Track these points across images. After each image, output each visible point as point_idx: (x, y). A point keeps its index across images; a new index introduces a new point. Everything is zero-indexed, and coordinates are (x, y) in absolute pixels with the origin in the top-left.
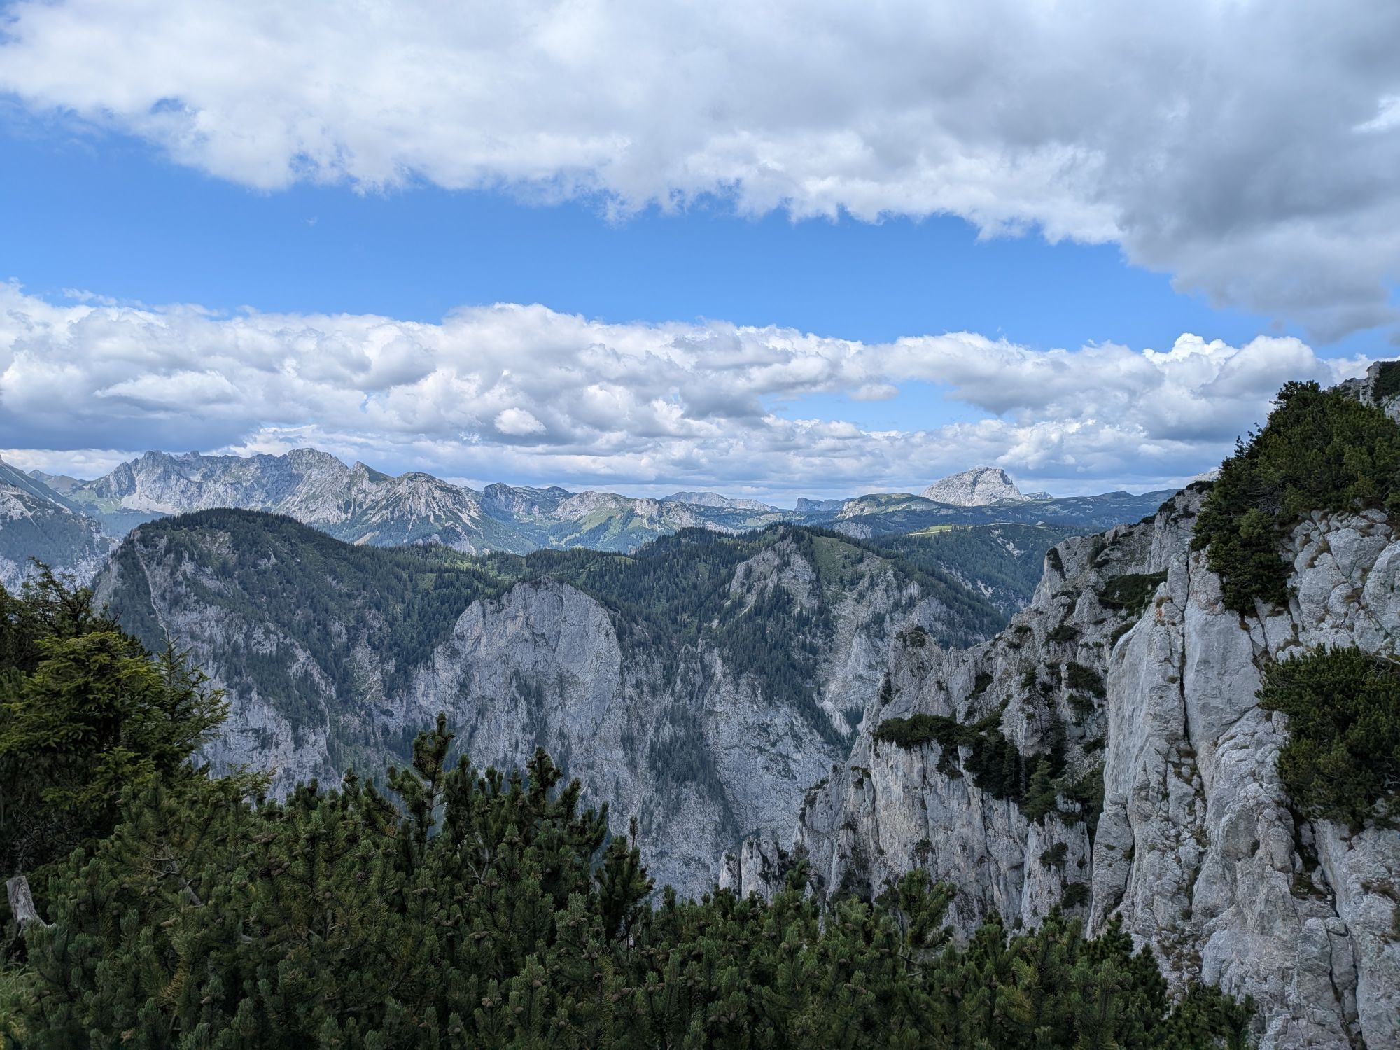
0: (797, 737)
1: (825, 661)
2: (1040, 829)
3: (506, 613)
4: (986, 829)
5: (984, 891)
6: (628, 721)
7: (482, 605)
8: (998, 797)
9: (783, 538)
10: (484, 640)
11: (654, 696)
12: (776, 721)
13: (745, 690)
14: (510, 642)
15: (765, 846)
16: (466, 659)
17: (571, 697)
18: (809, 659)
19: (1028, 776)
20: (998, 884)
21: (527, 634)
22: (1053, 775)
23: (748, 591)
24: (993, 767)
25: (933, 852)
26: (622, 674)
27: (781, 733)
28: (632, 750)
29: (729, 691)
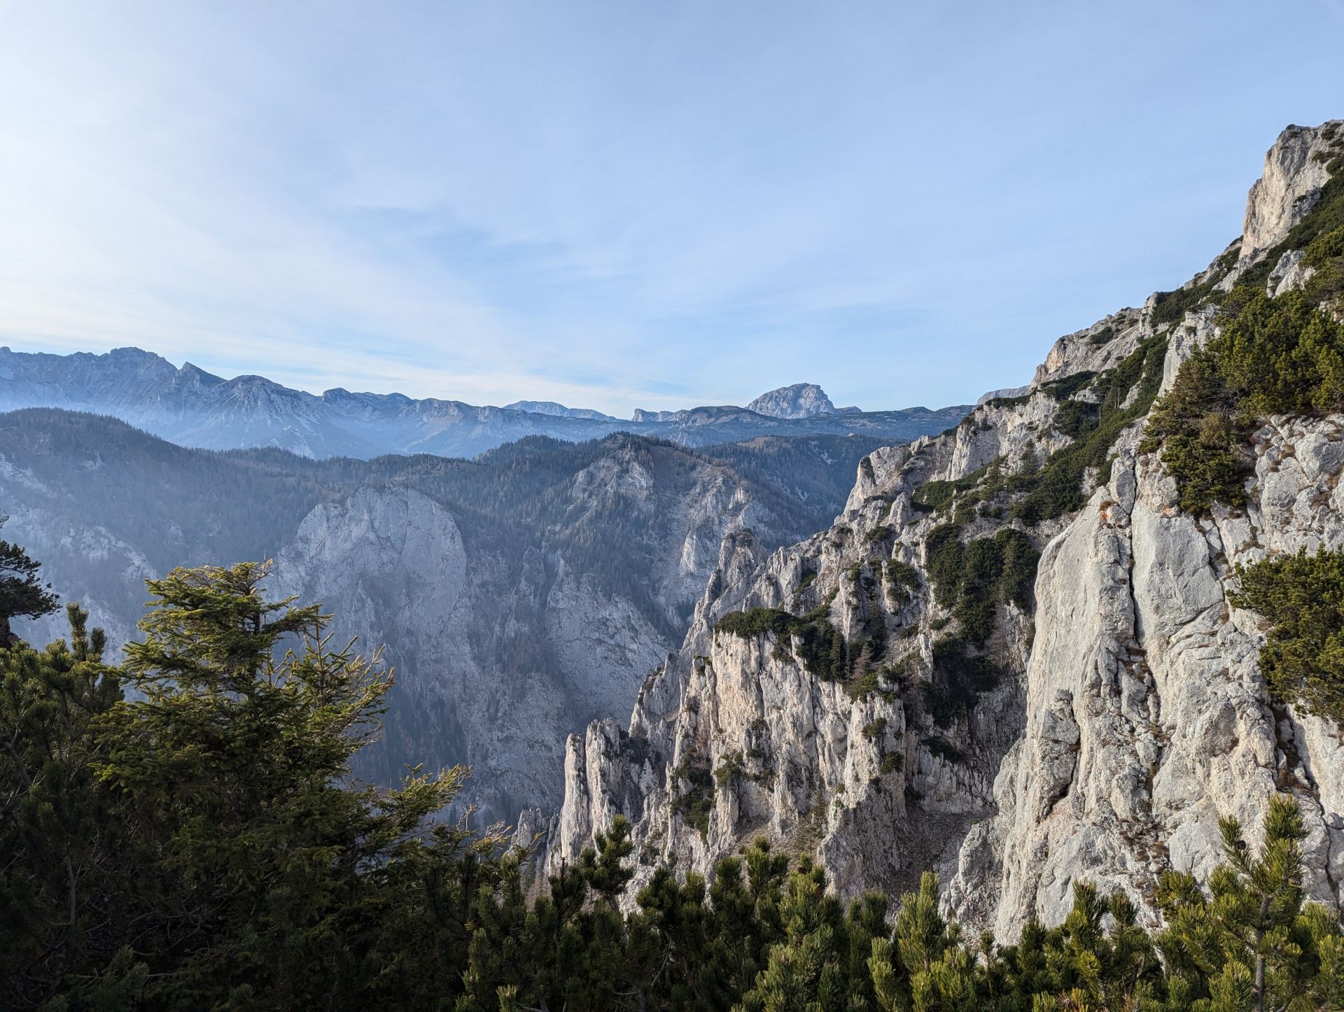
0: (633, 629)
1: (660, 560)
2: (862, 706)
3: (350, 517)
4: (814, 707)
5: (811, 761)
6: (475, 618)
7: (325, 508)
8: (826, 679)
9: (623, 447)
10: (328, 544)
11: (500, 594)
12: (615, 616)
13: (586, 587)
14: (355, 545)
15: (608, 728)
16: (311, 561)
17: (418, 597)
18: (645, 558)
19: (852, 660)
20: (824, 755)
21: (372, 536)
22: (873, 659)
23: (590, 496)
24: (822, 653)
25: (767, 729)
26: (467, 574)
27: (619, 626)
28: (478, 645)
29: (571, 589)
